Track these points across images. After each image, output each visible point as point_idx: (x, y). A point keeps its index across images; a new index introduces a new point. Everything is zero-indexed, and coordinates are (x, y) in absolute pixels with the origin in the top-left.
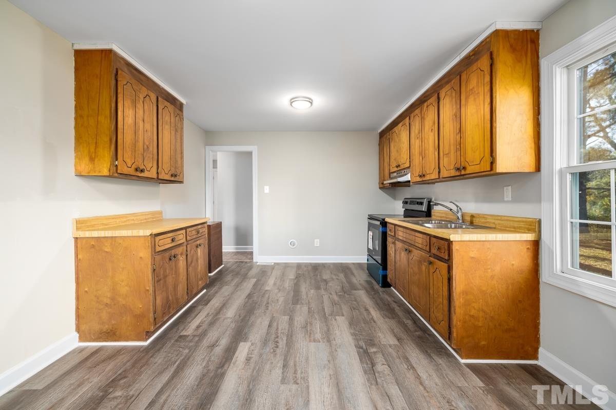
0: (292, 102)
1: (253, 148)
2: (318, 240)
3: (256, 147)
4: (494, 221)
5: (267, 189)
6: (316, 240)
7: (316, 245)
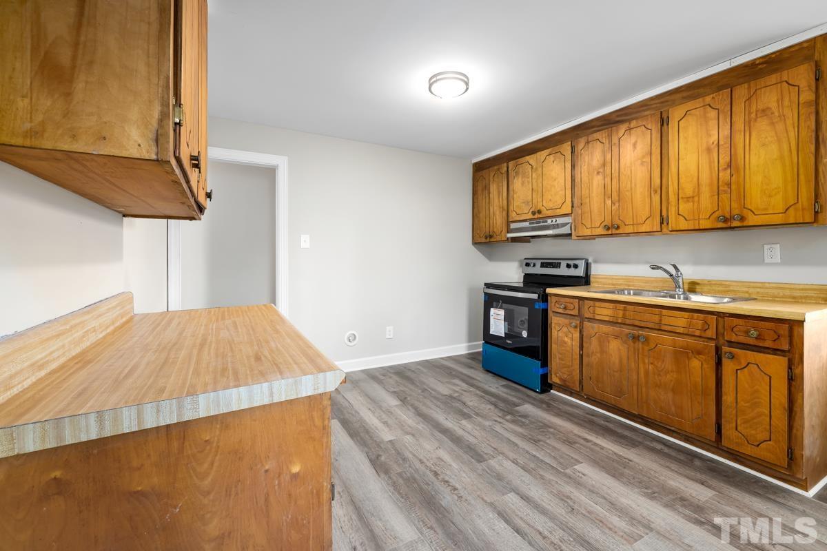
0: (432, 82)
1: (281, 162)
2: (391, 328)
3: (285, 159)
4: (746, 289)
5: (305, 242)
6: (388, 328)
7: (388, 337)
